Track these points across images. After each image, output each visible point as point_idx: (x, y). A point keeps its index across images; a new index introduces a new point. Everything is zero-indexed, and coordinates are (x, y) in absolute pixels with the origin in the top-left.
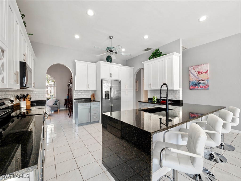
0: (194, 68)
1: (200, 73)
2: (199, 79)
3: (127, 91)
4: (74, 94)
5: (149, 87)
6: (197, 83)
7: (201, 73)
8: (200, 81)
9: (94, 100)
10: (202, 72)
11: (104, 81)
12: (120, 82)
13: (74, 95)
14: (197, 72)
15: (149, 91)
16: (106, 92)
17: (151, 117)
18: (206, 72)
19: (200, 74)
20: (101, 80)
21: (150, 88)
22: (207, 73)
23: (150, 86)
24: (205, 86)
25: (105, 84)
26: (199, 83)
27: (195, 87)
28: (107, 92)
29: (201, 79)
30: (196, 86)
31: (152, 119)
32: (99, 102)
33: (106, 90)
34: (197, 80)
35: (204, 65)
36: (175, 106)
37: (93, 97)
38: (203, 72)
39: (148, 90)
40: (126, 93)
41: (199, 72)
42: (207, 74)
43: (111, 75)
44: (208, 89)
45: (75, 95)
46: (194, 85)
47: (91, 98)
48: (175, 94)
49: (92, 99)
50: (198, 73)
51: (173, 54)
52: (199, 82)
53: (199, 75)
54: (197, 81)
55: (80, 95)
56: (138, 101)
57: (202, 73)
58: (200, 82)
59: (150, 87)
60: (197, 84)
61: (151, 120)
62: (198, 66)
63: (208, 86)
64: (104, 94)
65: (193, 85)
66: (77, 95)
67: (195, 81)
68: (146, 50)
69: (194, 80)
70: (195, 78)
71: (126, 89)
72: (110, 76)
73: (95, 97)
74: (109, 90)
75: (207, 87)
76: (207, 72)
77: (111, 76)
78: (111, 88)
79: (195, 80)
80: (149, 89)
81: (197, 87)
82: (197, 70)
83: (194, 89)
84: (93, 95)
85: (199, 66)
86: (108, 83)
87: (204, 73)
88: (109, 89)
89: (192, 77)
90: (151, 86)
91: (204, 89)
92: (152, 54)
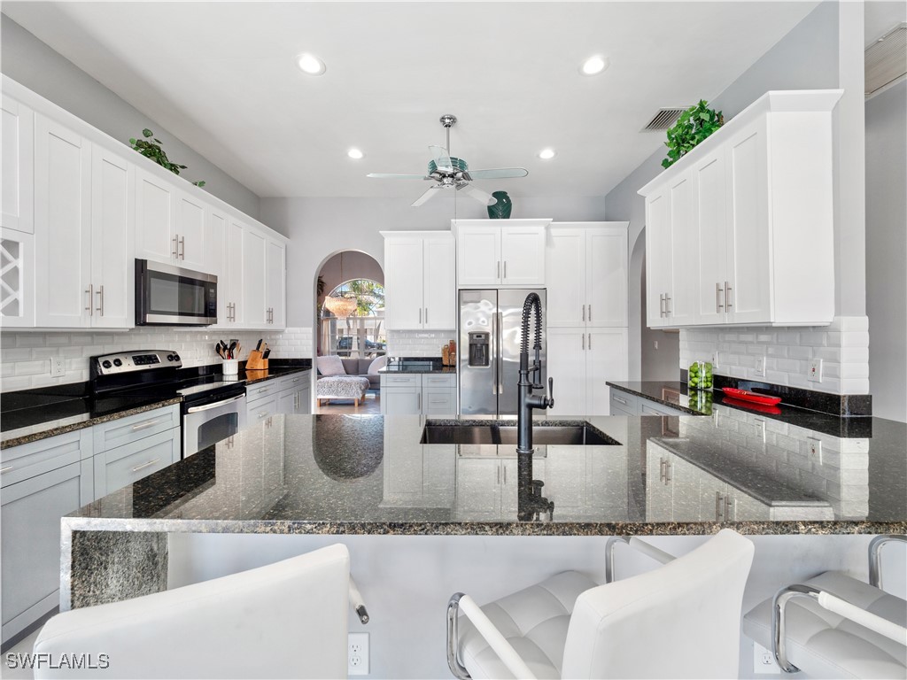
3: (589, 331)
4: (389, 341)
9: (450, 366)
11: (464, 296)
15: (683, 335)
16: (476, 336)
17: (673, 469)
20: (459, 291)
21: (665, 315)
25: (470, 304)
28: (479, 335)
31: (673, 475)
33: (473, 329)
36: (811, 432)
37: (450, 355)
40: (586, 342)
43: (502, 270)
45: (391, 344)
47: (442, 359)
48: (810, 356)
49: (445, 361)
51: (767, 106)
55: (408, 346)
56: (607, 383)
61: (672, 482)
64: (468, 346)
66: (396, 347)
71: (583, 324)
72: (497, 273)
74: (487, 329)
77: (502, 273)
78: (496, 322)
80: (665, 322)
84: (450, 349)
86: (483, 301)
88: (488, 325)
90: (672, 308)
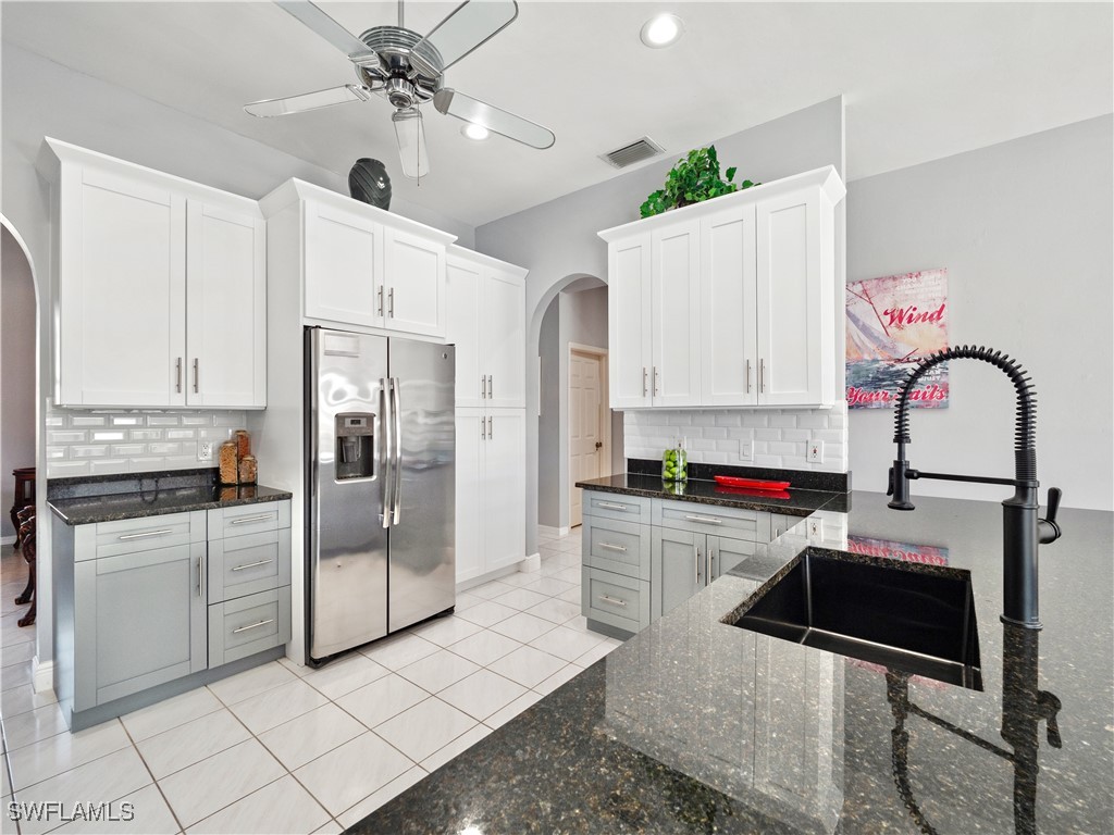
0: (865, 291)
1: (901, 320)
2: (894, 349)
3: (489, 413)
4: (53, 435)
5: (645, 390)
6: (882, 373)
7: (905, 321)
8: (899, 361)
9: (241, 485)
10: (912, 315)
11: (325, 342)
12: (448, 352)
13: (44, 453)
14: (886, 313)
15: (629, 419)
16: (348, 421)
18: (932, 315)
19: (898, 327)
20: (306, 328)
21: (649, 394)
22: (941, 321)
23: (649, 386)
24: (931, 390)
26: (898, 371)
27: (874, 397)
28: (356, 419)
29: (903, 351)
30: (880, 391)
32: (289, 496)
33: (344, 408)
34: (887, 354)
35: (925, 278)
37: (240, 460)
38: (915, 314)
39: (629, 409)
40: (487, 429)
41: (896, 314)
42: (942, 326)
43: (385, 301)
44: (946, 407)
45: (58, 444)
46: (865, 384)
47: (216, 471)
48: (809, 438)
49: (228, 476)
50: (888, 317)
51: (821, 180)
52: (892, 366)
53: (893, 330)
54: (884, 364)
55: (117, 447)
57: (910, 321)
58: (899, 367)
59: (654, 391)
60: (883, 380)
62: (890, 283)
63: (946, 389)
65: (862, 385)
66: (81, 450)
67: (875, 361)
68: (621, 157)
69: (867, 357)
70: (871, 346)
71: (482, 402)
72: (377, 307)
73: (254, 463)
74: (374, 409)
75: (942, 397)
76: (940, 312)
77: (387, 308)
78: (387, 395)
79: (873, 356)
80: (647, 403)
81: (881, 396)
82: (885, 303)
83: (865, 407)
84: (241, 447)
85: (894, 279)
87: (924, 320)
88: (370, 401)
89: (857, 341)
90: (661, 385)
91: (922, 407)
92: (668, 179)
